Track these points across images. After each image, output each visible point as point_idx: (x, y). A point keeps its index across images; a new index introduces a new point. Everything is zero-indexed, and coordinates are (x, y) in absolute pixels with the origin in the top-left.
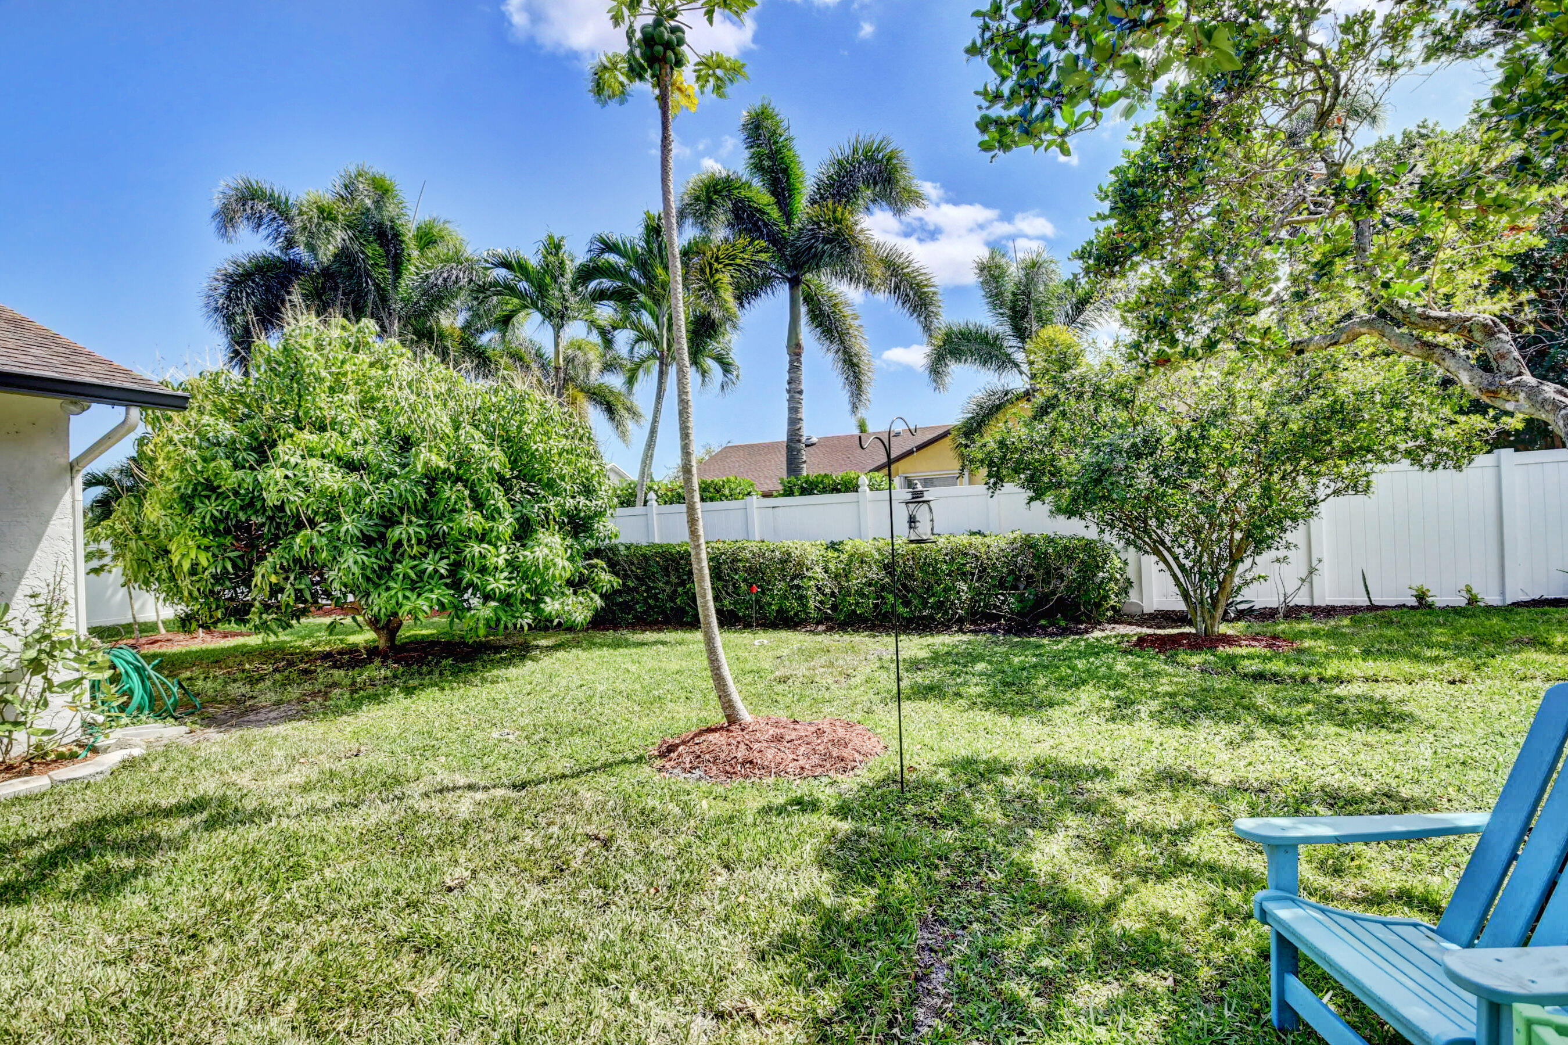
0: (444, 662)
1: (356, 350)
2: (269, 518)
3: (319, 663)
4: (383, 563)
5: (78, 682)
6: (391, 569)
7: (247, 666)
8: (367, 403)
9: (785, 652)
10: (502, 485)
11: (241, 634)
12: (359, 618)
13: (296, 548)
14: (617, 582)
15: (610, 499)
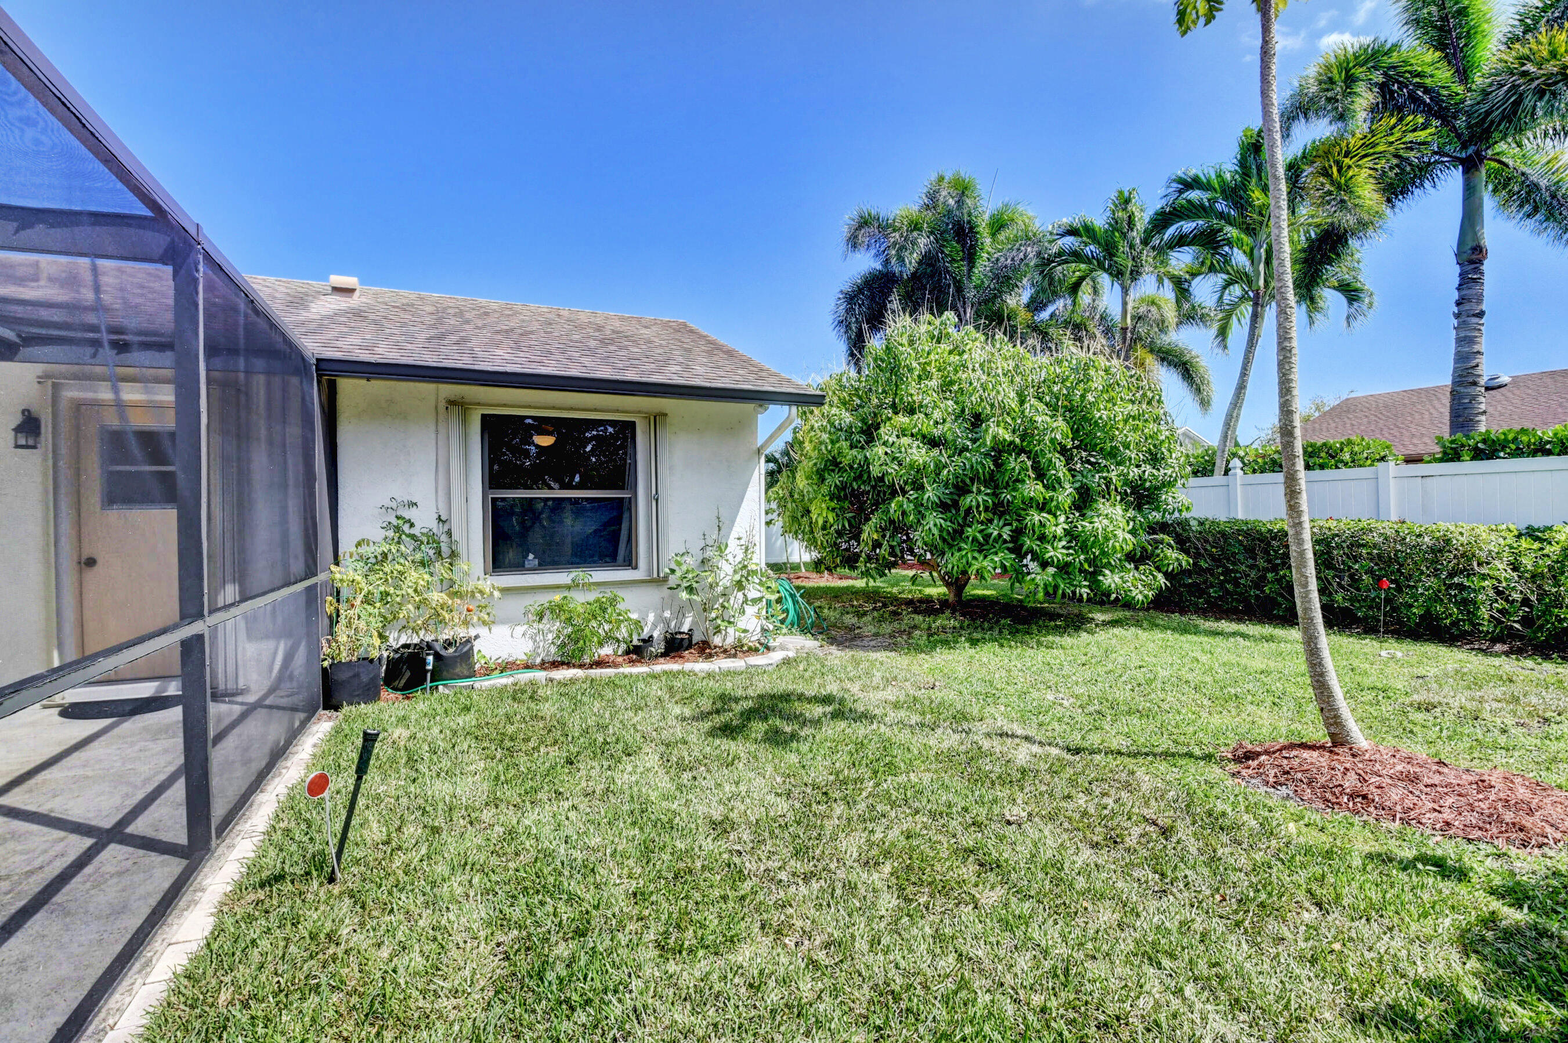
0: (1003, 621)
1: (939, 342)
2: (872, 487)
3: (903, 607)
4: (955, 526)
5: (760, 599)
6: (962, 532)
7: (855, 603)
8: (946, 386)
9: (1432, 671)
10: (1064, 456)
11: (851, 578)
12: (935, 574)
13: (892, 511)
14: (1186, 561)
15: (1182, 467)
